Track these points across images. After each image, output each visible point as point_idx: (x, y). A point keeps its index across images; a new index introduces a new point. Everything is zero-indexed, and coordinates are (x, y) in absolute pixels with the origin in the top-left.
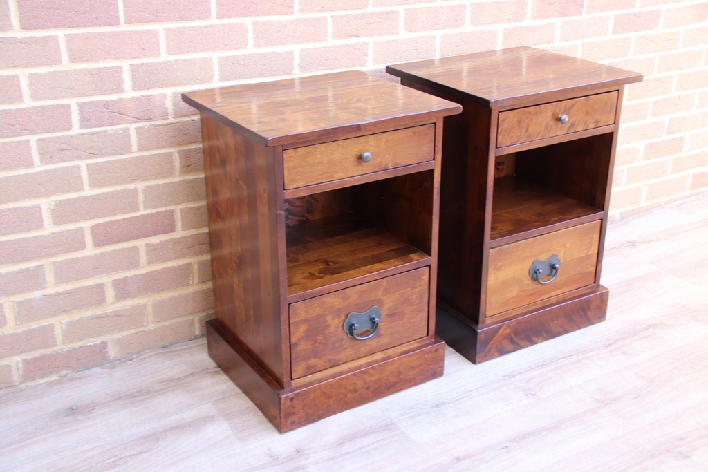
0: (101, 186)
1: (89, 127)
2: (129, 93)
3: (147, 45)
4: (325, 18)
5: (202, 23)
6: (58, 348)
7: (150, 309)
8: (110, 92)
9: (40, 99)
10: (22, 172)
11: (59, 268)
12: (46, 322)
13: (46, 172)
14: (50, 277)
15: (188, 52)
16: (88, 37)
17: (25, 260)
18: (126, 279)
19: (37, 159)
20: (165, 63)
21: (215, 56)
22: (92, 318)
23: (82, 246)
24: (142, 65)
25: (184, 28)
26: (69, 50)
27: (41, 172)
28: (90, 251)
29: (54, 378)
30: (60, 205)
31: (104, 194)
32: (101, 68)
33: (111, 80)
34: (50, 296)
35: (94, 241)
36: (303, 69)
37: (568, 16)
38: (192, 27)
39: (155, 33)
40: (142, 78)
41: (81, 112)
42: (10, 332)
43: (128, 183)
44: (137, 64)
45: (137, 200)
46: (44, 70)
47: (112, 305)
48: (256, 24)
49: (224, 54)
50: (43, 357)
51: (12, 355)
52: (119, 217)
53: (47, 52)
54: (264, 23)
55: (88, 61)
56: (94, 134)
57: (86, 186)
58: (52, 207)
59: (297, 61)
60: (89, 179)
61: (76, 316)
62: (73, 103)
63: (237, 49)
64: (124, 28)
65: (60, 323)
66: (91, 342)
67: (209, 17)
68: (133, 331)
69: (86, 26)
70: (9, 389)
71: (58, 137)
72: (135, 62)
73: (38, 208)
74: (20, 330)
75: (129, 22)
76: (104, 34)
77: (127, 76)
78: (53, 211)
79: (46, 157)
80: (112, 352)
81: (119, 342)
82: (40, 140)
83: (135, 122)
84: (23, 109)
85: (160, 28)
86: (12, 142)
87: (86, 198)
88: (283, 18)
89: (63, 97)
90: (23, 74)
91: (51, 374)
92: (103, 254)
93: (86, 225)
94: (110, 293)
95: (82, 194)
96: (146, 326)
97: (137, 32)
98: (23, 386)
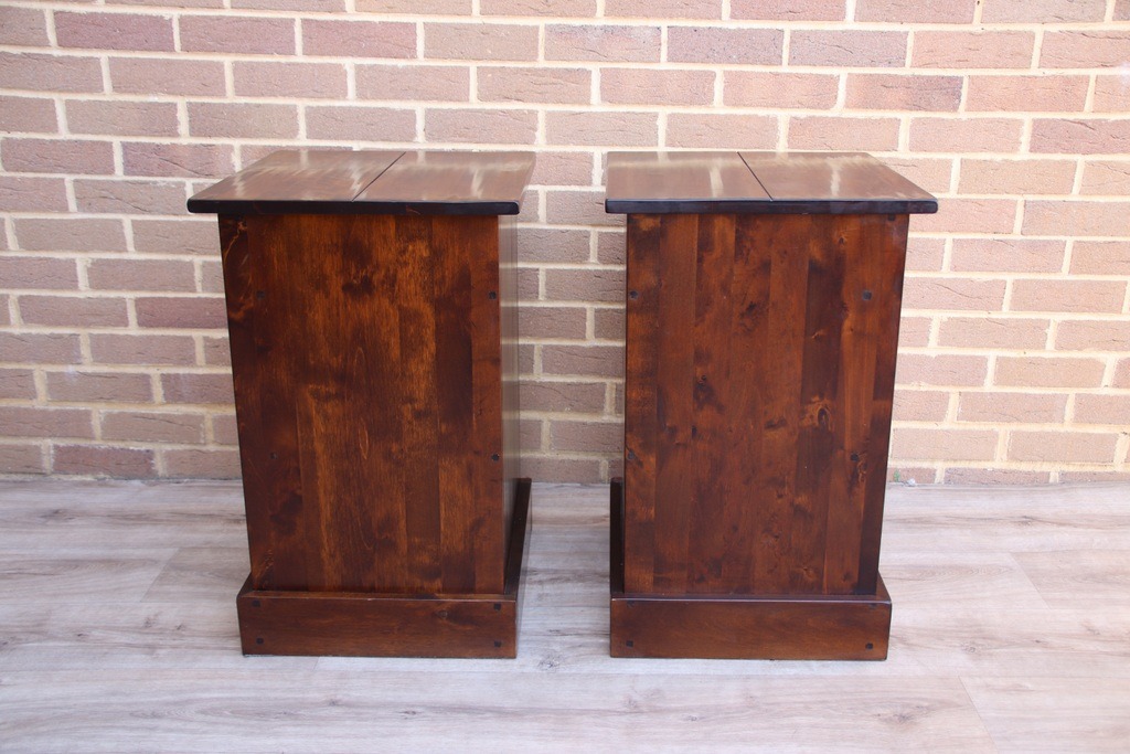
0: (150, 250)
1: (134, 174)
2: (185, 139)
3: (209, 80)
4: (468, 69)
5: (283, 59)
6: (94, 443)
7: (209, 424)
8: (161, 134)
9: (78, 132)
10: (56, 216)
11: (96, 341)
12: (82, 407)
13: (83, 221)
14: (85, 351)
15: (263, 95)
16: (135, 62)
17: (58, 324)
18: (177, 376)
19: (72, 204)
20: (232, 105)
21: (301, 105)
22: (135, 416)
23: (124, 322)
24: (203, 104)
25: (258, 63)
26: (112, 76)
27: (77, 220)
28: (133, 330)
29: (89, 478)
30: (97, 264)
31: (151, 261)
32: (151, 103)
33: (163, 120)
34: (85, 375)
35: (138, 318)
36: (430, 137)
37: (926, 110)
38: (268, 63)
39: (220, 66)
40: (204, 121)
41: (125, 154)
42: (42, 407)
43: (181, 253)
44: (196, 103)
45: (193, 277)
46: (83, 97)
47: (160, 407)
48: (359, 68)
49: (314, 103)
50: (77, 449)
51: (44, 436)
52: (171, 295)
53: (87, 78)
54: (372, 67)
55: (135, 92)
56: (142, 183)
57: (131, 247)
58: (89, 266)
59: (420, 124)
60: (134, 239)
61: (116, 409)
62: (116, 142)
63: (332, 98)
64: (180, 56)
65: (99, 412)
66: (134, 446)
67: (292, 52)
68: (188, 447)
69: (133, 49)
70: (40, 477)
71: (98, 181)
72: (194, 100)
73: (72, 263)
74: (52, 408)
75: (186, 49)
76: (156, 61)
77: (182, 116)
78: (89, 271)
79: (85, 203)
80: (160, 466)
81: (169, 456)
82: (76, 181)
83: (192, 177)
84: (58, 141)
85: (227, 61)
86: (45, 179)
87: (129, 262)
88: (401, 63)
89: (105, 133)
90: (59, 101)
91: (85, 472)
92: (150, 338)
93: (130, 296)
94: (158, 391)
95: (125, 256)
96: (205, 444)
97: (197, 63)
98: (54, 477)
